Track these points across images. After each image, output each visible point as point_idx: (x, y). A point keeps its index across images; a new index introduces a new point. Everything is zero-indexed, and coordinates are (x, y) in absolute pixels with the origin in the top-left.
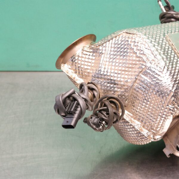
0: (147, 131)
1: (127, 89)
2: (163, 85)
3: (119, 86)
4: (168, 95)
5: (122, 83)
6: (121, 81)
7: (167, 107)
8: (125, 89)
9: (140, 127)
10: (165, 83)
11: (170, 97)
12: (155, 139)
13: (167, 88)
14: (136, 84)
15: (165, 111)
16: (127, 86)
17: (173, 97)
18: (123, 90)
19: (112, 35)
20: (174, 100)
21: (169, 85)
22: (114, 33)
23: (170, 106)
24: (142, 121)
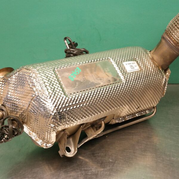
0: (41, 141)
1: (24, 111)
2: (47, 108)
3: (20, 109)
4: (49, 117)
5: (21, 107)
6: (20, 105)
7: (50, 126)
8: (23, 111)
9: (36, 138)
10: (48, 106)
11: (51, 118)
12: (47, 147)
13: (50, 110)
14: (29, 108)
15: (49, 129)
16: (24, 109)
17: (53, 119)
18: (22, 112)
19: (17, 70)
20: (54, 121)
21: (51, 107)
22: (18, 69)
23: (52, 125)
24: (38, 134)
